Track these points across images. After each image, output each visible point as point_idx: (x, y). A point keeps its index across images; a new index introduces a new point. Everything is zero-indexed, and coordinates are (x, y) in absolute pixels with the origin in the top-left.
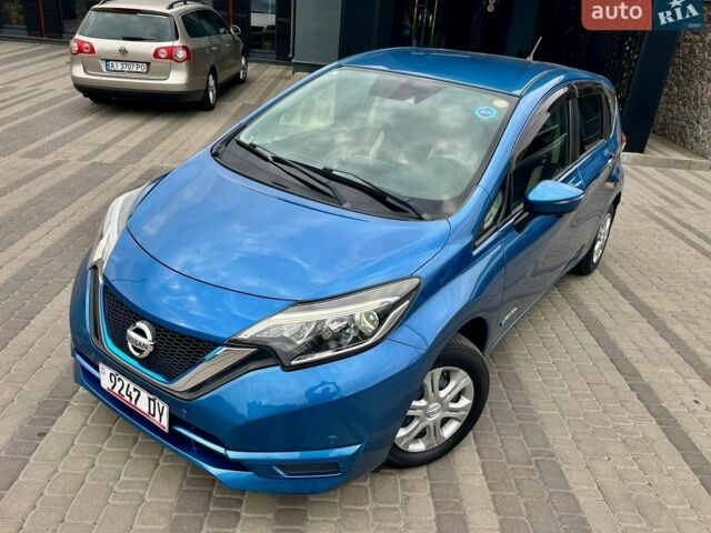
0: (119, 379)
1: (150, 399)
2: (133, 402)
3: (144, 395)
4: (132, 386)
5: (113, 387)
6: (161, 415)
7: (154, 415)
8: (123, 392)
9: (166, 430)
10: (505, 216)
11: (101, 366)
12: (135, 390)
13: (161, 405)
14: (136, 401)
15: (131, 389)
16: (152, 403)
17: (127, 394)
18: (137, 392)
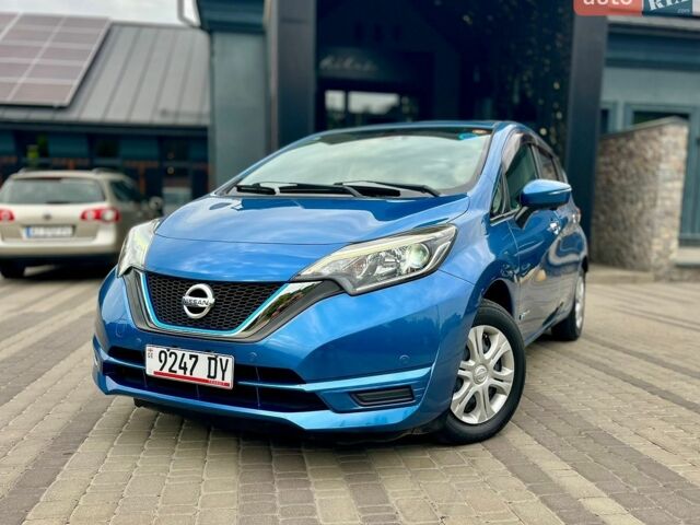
0: (171, 353)
1: (210, 359)
2: (188, 374)
3: (203, 357)
4: (188, 354)
5: (161, 369)
6: (224, 371)
7: (215, 377)
8: (176, 368)
9: (231, 387)
10: (507, 211)
11: (148, 349)
12: (191, 357)
13: (224, 359)
14: (192, 371)
15: (186, 359)
16: (213, 362)
17: (180, 368)
18: (194, 359)
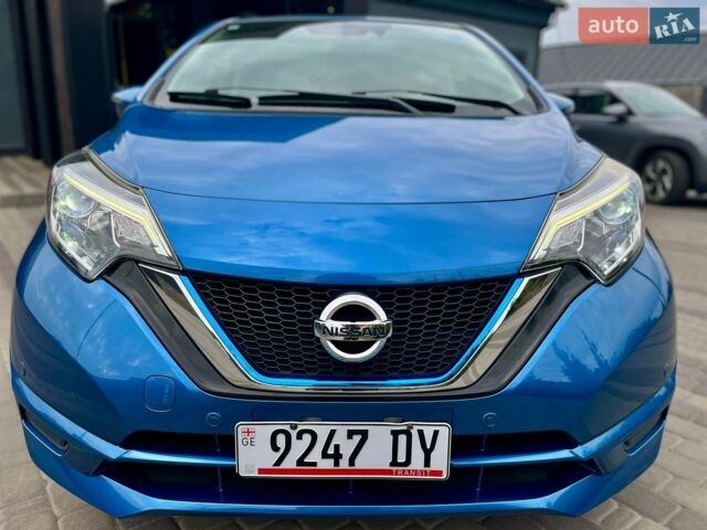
0: (299, 436)
1: (395, 434)
2: (345, 463)
3: (380, 434)
4: (342, 430)
6: (428, 453)
7: (408, 462)
8: (314, 457)
9: (445, 476)
11: (241, 429)
12: (351, 434)
13: (429, 430)
14: (352, 461)
15: (340, 438)
16: (402, 439)
17: (325, 455)
18: (357, 438)
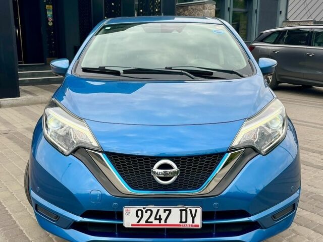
1: (181, 211)
2: (163, 222)
3: (176, 211)
4: (162, 209)
5: (139, 221)
6: (193, 218)
7: (186, 222)
8: (152, 220)
9: (200, 227)
11: (125, 209)
12: (165, 211)
13: (193, 209)
15: (161, 212)
16: (184, 213)
17: (156, 219)
